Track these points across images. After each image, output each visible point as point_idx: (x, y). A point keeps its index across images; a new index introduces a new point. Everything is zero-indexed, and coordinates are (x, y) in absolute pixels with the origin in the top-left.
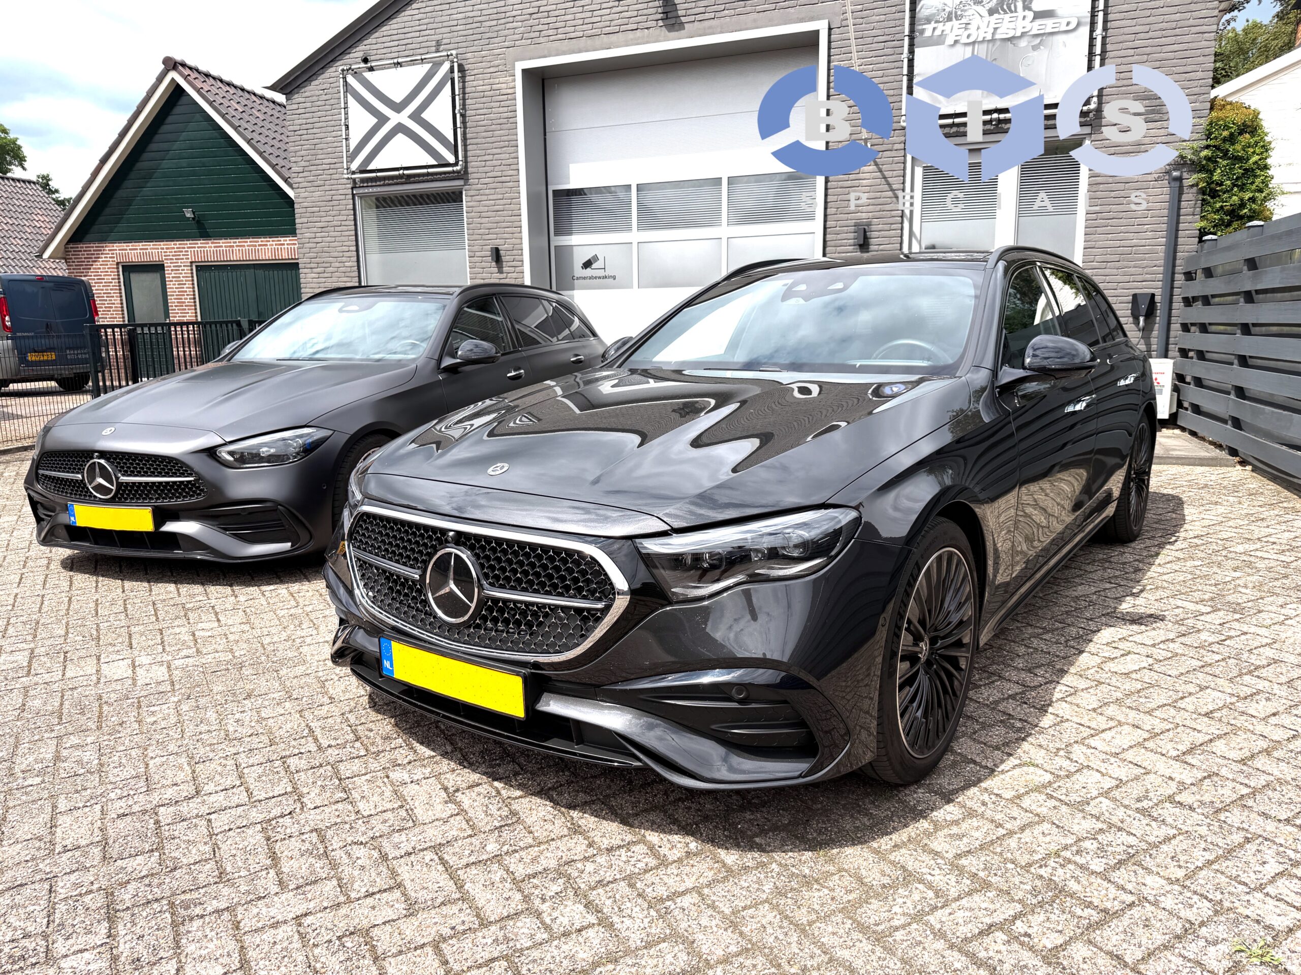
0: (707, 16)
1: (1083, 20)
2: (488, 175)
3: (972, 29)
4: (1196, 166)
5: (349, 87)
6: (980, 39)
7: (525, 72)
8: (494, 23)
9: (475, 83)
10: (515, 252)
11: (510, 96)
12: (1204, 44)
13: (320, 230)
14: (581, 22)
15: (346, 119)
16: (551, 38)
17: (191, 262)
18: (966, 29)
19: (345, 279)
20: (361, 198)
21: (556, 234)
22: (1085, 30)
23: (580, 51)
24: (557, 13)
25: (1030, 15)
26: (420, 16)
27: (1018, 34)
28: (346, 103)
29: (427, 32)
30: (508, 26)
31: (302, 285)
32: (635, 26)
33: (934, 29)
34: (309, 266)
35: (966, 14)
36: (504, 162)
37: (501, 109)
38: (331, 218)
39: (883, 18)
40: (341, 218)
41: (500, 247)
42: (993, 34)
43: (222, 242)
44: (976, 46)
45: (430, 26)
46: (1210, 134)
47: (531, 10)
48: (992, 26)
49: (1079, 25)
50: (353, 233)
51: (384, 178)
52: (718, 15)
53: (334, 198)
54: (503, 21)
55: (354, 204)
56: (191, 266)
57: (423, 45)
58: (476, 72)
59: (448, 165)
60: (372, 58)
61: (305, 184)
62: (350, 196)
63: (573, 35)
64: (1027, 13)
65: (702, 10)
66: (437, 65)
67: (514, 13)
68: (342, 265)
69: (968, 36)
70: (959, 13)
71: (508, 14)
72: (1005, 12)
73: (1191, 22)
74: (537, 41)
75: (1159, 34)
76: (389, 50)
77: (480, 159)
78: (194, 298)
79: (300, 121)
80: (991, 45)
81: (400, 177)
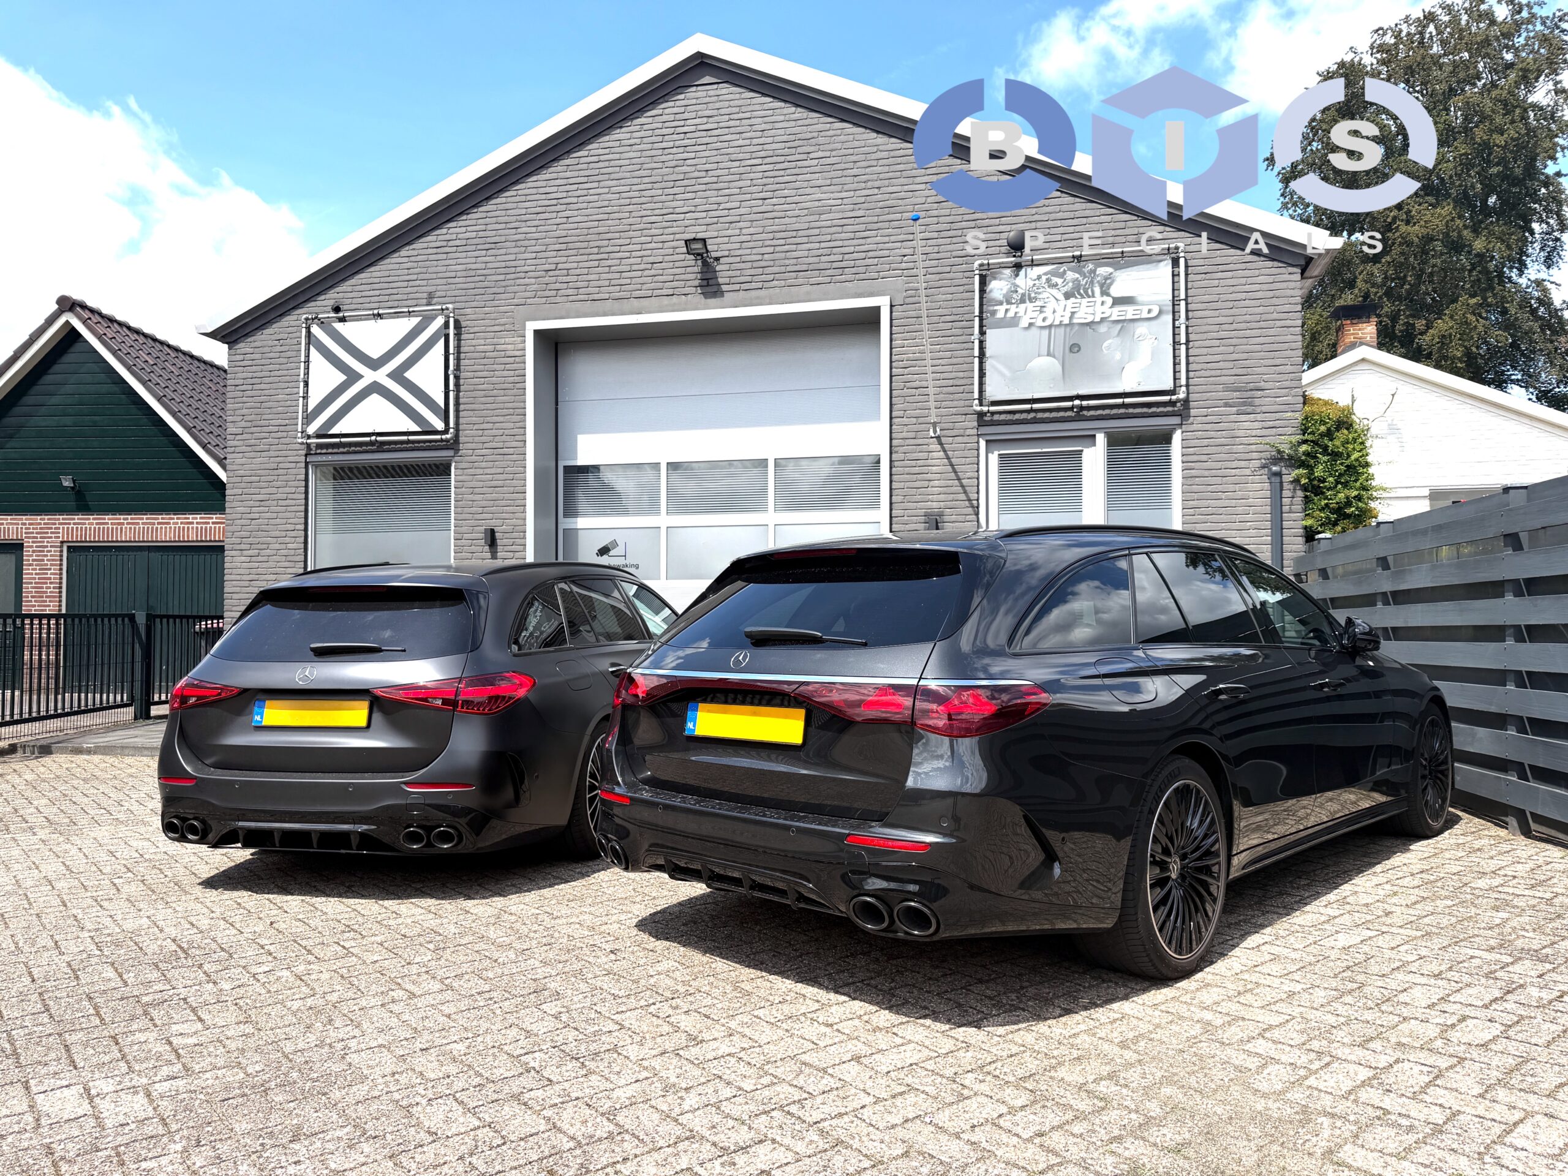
0: (754, 285)
1: (1164, 308)
2: (486, 445)
3: (1048, 312)
4: (1294, 462)
5: (312, 338)
6: (1057, 322)
7: (537, 333)
8: (502, 277)
9: (474, 342)
10: (515, 535)
11: (517, 359)
12: (1290, 338)
13: (258, 503)
14: (607, 283)
15: (307, 374)
16: (571, 298)
17: (62, 542)
18: (1041, 312)
19: (287, 564)
20: (316, 466)
21: (565, 516)
22: (1169, 318)
23: (605, 314)
24: (578, 271)
25: (1110, 301)
26: (409, 265)
27: (1097, 319)
28: (308, 356)
29: (418, 283)
30: (518, 281)
31: (226, 571)
32: (670, 292)
33: (1007, 311)
34: (238, 547)
35: (1040, 296)
36: (506, 432)
37: (506, 373)
38: (274, 490)
39: (949, 297)
40: (287, 490)
41: (496, 529)
42: (1071, 318)
43: (108, 519)
44: (1053, 330)
45: (421, 276)
46: (1307, 429)
47: (547, 267)
48: (1069, 310)
49: (1161, 312)
50: (303, 508)
51: (350, 444)
52: (766, 285)
53: (281, 465)
54: (513, 276)
55: (307, 474)
56: (61, 547)
57: (411, 296)
58: (476, 329)
59: (436, 432)
60: (345, 307)
61: (244, 449)
62: (303, 465)
63: (596, 297)
64: (1105, 298)
65: (749, 279)
66: (427, 320)
67: (527, 268)
68: (284, 546)
69: (1044, 320)
70: (1033, 295)
71: (518, 269)
72: (1083, 297)
73: (1275, 316)
74: (553, 300)
75: (1243, 326)
76: (368, 300)
77: (476, 427)
78: (60, 588)
79: (245, 375)
80: (1068, 329)
81: (371, 443)
